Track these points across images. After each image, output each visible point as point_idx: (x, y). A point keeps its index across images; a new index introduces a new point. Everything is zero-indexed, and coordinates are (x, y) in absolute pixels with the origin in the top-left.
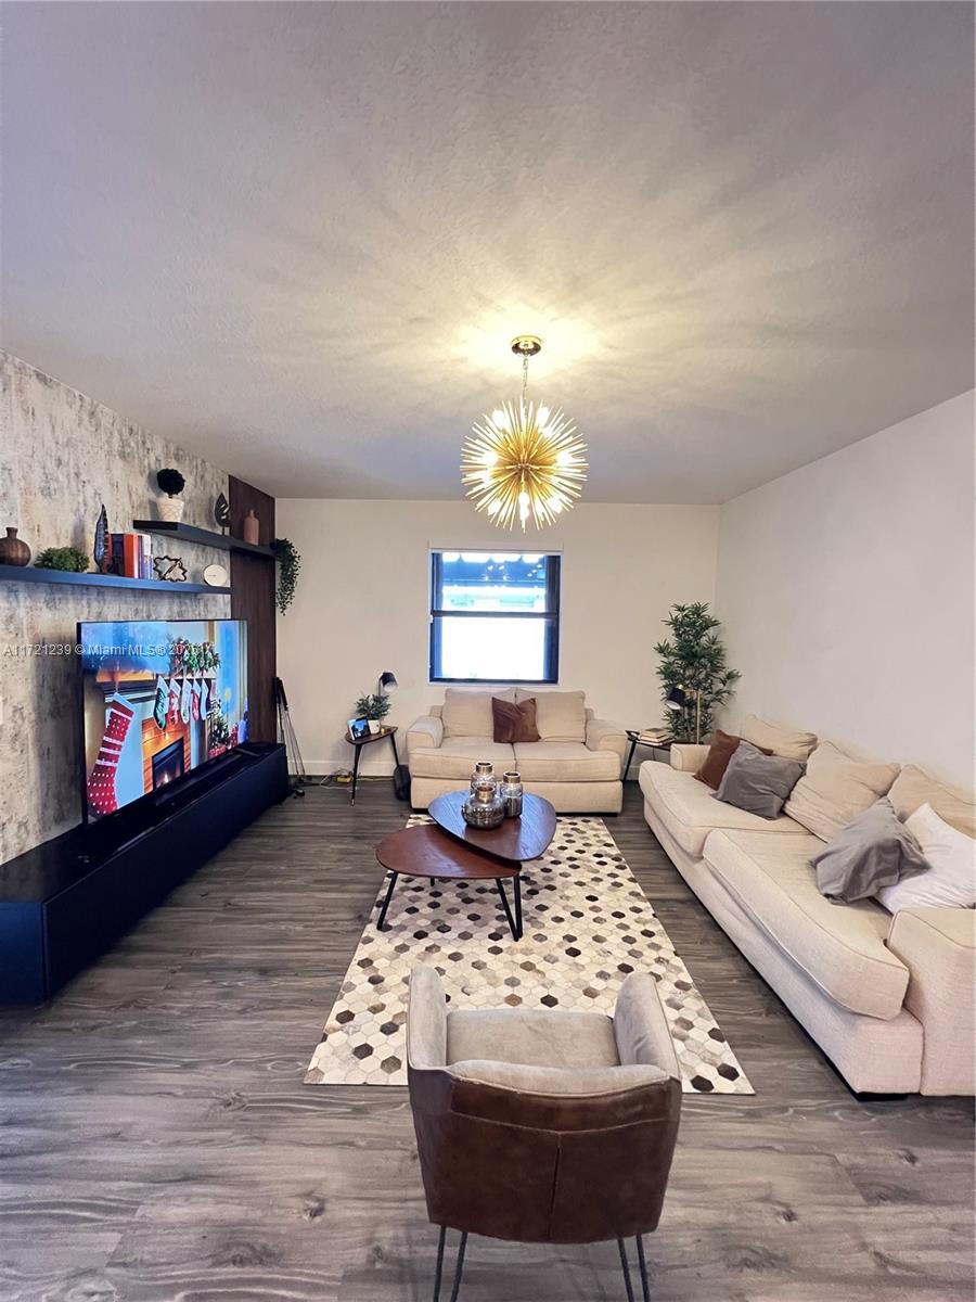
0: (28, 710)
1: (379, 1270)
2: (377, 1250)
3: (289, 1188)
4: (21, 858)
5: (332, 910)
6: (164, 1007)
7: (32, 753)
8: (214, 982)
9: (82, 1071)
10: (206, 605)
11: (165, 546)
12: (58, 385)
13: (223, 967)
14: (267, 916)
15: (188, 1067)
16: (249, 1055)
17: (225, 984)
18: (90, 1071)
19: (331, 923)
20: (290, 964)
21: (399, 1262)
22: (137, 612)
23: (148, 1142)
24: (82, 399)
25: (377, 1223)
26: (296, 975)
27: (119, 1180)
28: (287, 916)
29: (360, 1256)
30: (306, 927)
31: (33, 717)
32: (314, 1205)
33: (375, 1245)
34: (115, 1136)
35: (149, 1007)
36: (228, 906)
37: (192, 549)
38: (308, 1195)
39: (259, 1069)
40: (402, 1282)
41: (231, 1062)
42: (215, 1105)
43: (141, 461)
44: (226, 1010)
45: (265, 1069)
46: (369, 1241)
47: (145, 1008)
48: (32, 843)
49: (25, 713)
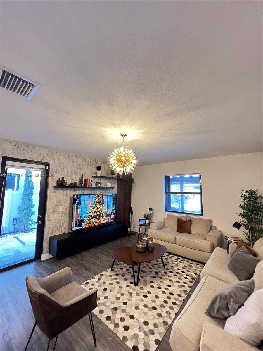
0: (68, 209)
4: (64, 234)
7: (68, 216)
10: (110, 191)
11: (99, 180)
12: (79, 156)
13: (82, 265)
14: (97, 259)
17: (79, 268)
19: (105, 265)
22: (92, 192)
24: (83, 157)
28: (100, 260)
30: (101, 264)
31: (69, 210)
36: (94, 255)
37: (106, 180)
43: (95, 165)
48: (66, 232)
49: (67, 209)
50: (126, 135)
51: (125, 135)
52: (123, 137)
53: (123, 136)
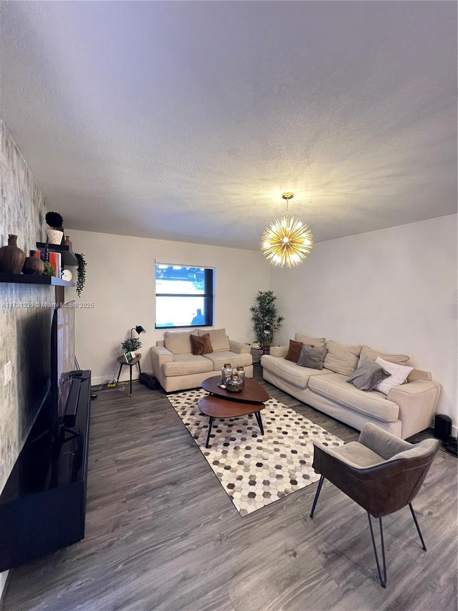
1: (331, 558)
2: (324, 553)
3: (278, 553)
5: (176, 447)
6: (140, 519)
8: (153, 498)
9: (128, 566)
13: (150, 489)
15: (185, 536)
16: (207, 518)
17: (160, 496)
18: (133, 563)
19: (182, 452)
20: (183, 476)
21: (333, 552)
23: (202, 572)
25: (316, 545)
26: (191, 479)
27: (207, 593)
28: (156, 456)
29: (321, 558)
30: (172, 457)
32: (291, 553)
33: (322, 552)
34: (184, 579)
35: (131, 522)
36: (118, 462)
38: (286, 552)
39: (217, 521)
40: (340, 556)
41: (202, 524)
42: (215, 543)
43: (37, 206)
44: (174, 507)
45: (220, 520)
46: (319, 552)
47: (129, 524)
50: (292, 197)
51: (290, 196)
52: (286, 200)
53: (286, 198)
